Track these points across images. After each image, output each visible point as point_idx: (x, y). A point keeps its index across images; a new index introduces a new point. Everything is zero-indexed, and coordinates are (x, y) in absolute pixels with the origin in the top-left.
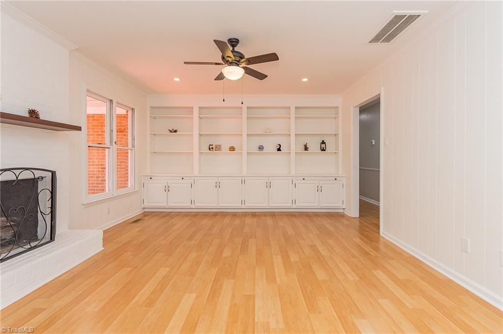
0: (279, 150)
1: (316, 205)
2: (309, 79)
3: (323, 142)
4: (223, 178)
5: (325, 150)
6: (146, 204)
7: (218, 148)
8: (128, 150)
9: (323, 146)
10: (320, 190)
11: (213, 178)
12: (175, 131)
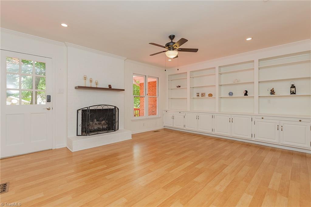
0: (246, 94)
1: (276, 141)
2: (252, 38)
3: (293, 86)
4: (200, 114)
5: (295, 93)
6: (165, 125)
7: (203, 95)
8: (156, 98)
9: (293, 89)
10: (280, 129)
11: (195, 113)
12: (180, 87)
